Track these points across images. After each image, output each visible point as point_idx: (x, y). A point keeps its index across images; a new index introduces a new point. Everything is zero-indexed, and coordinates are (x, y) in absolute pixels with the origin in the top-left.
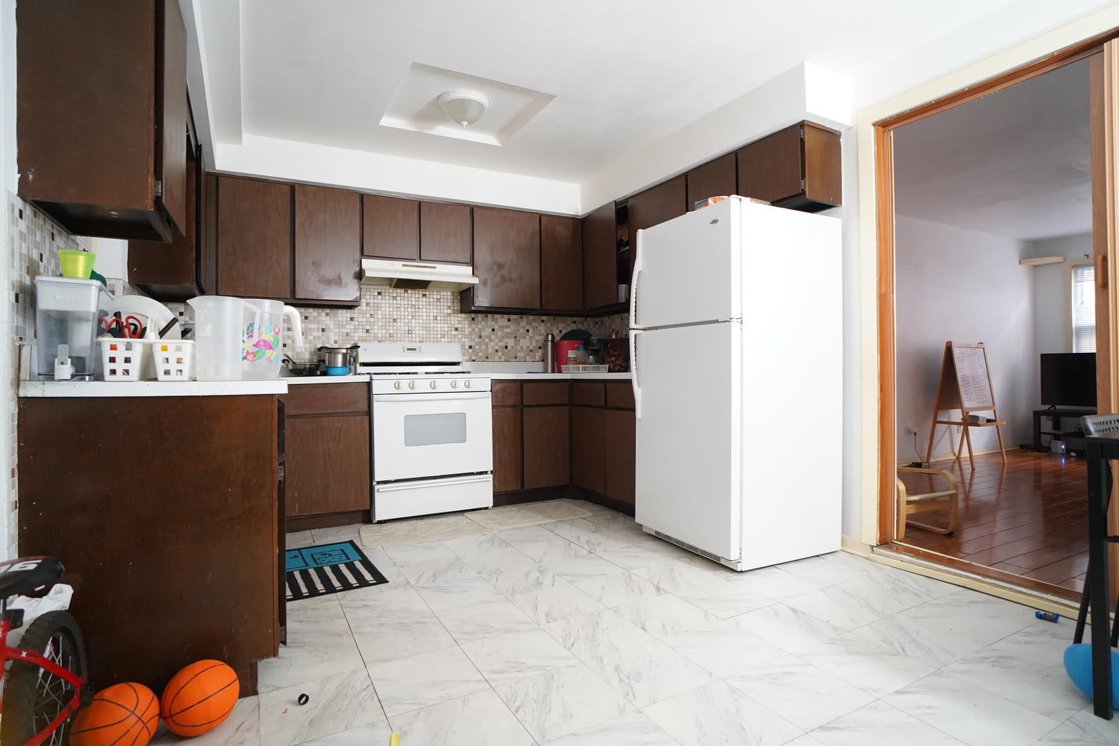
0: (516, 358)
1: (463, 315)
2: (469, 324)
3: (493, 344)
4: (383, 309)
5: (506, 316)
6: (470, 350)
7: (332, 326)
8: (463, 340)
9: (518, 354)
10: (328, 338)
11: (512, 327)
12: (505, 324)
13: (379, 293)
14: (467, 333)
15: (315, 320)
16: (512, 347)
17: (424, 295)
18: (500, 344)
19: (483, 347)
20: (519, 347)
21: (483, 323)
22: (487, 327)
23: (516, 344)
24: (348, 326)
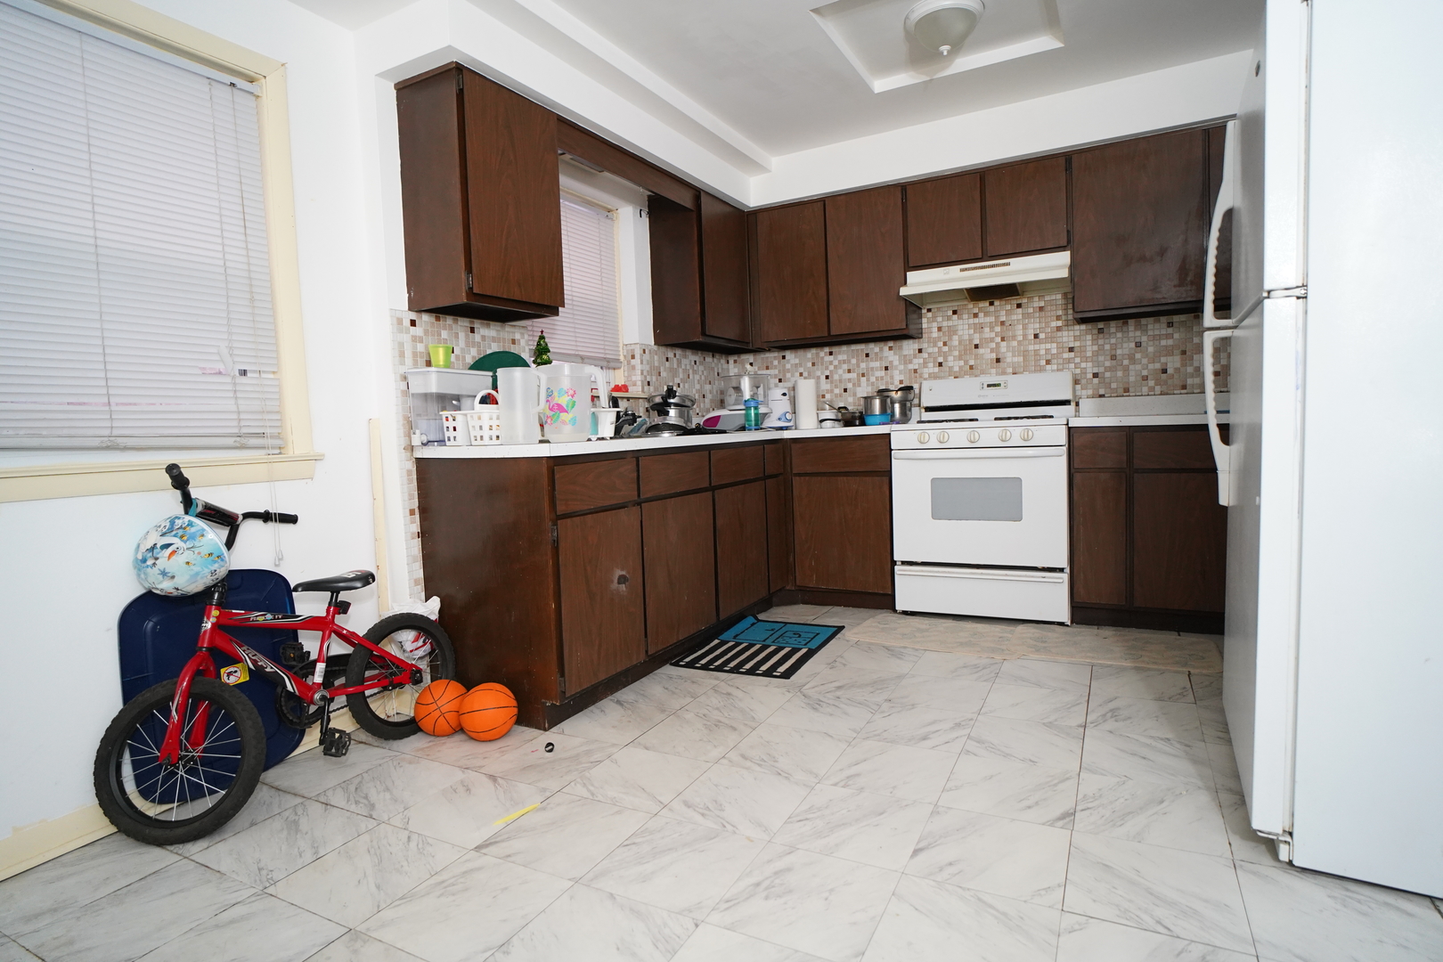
0: (1184, 387)
1: (1083, 327)
2: (1093, 340)
3: (1138, 367)
4: (960, 333)
5: (1164, 319)
6: (1096, 380)
7: (896, 363)
8: (1083, 365)
9: (1190, 381)
10: (892, 377)
11: (1176, 336)
12: (1164, 332)
13: (955, 312)
14: (1089, 354)
15: (879, 358)
16: (1177, 370)
17: (1019, 306)
18: (1151, 366)
19: (1120, 374)
20: (1190, 370)
21: (1119, 335)
22: (1129, 341)
23: (1184, 365)
24: (916, 361)
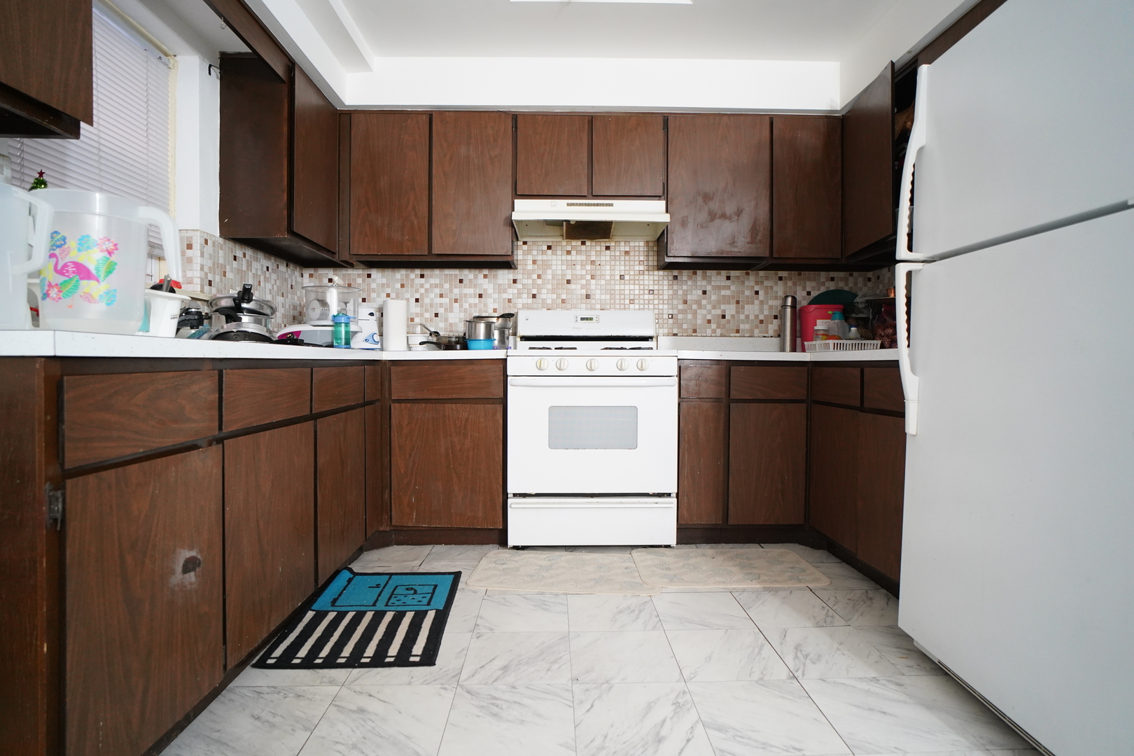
0: (738, 331)
1: (661, 273)
2: (669, 285)
3: (704, 312)
4: (554, 267)
5: (724, 273)
6: (671, 321)
7: (490, 291)
8: (661, 306)
9: (742, 327)
10: (486, 305)
11: (733, 288)
12: (723, 284)
13: (549, 248)
14: (666, 297)
15: (472, 284)
16: (733, 316)
17: (608, 248)
18: (714, 312)
19: (690, 316)
20: (742, 317)
21: (690, 283)
22: (696, 289)
23: (738, 312)
24: (510, 291)
